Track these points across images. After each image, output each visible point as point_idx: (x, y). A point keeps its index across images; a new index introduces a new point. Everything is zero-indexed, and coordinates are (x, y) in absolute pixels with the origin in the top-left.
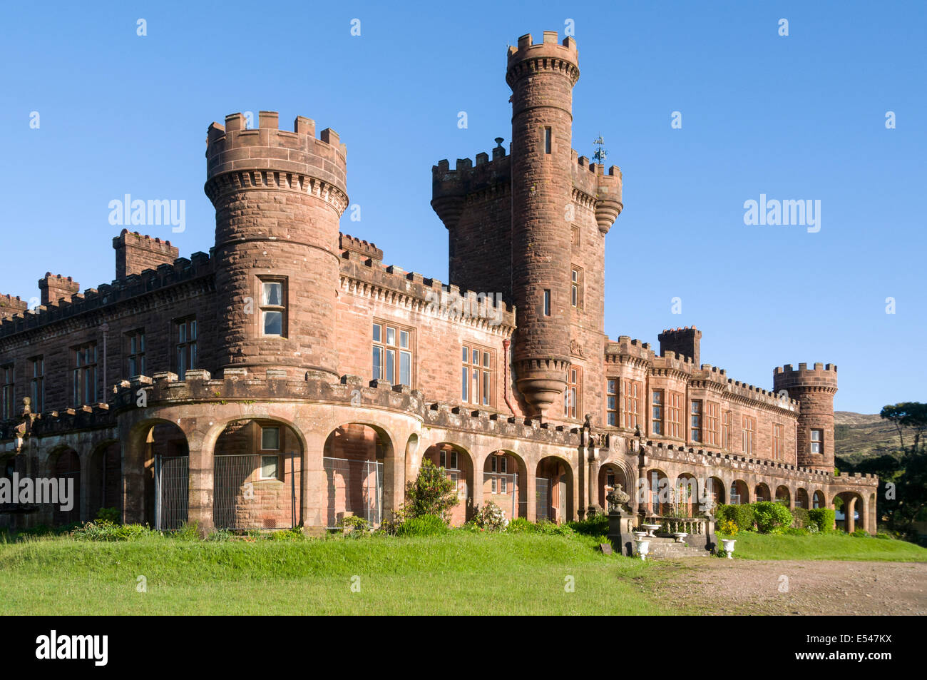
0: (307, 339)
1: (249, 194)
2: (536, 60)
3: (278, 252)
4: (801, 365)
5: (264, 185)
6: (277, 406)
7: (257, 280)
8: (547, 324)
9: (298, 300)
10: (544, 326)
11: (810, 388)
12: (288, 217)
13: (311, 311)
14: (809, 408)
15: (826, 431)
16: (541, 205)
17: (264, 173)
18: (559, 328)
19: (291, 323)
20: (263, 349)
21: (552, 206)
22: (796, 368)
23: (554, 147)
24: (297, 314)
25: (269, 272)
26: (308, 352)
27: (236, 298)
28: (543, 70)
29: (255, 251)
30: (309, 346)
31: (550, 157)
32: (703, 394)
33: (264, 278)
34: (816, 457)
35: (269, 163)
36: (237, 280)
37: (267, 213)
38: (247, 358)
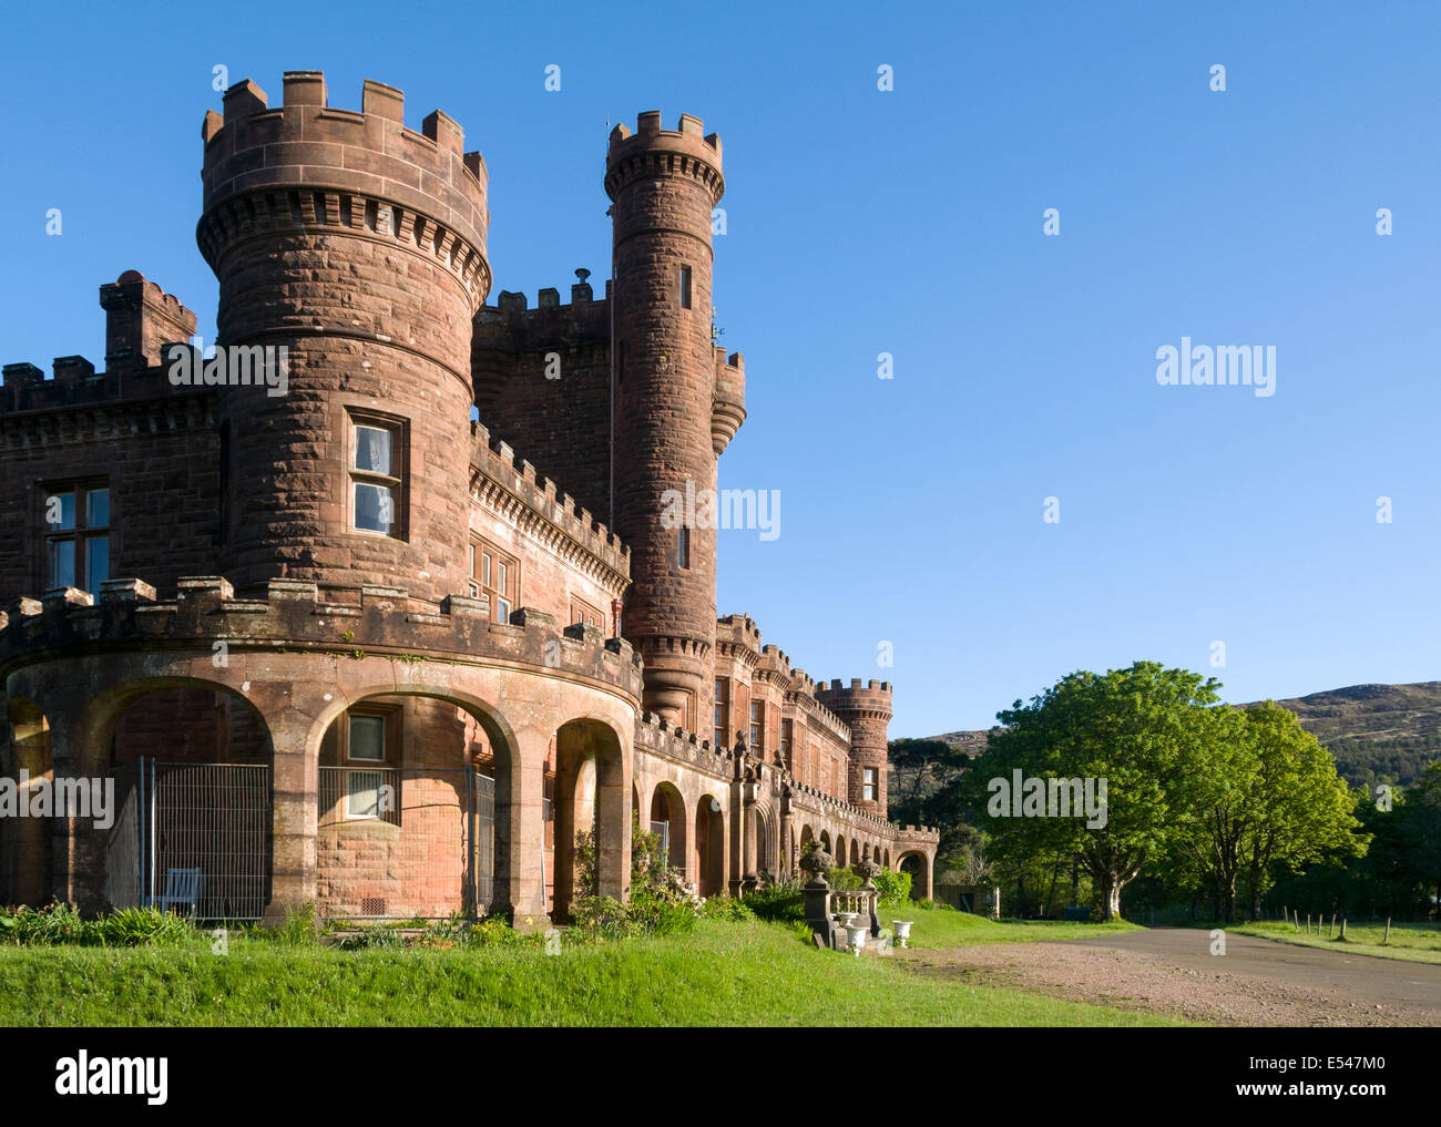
0: (440, 549)
1: (332, 241)
2: (671, 155)
3: (390, 367)
4: (854, 681)
5: (367, 229)
6: (466, 671)
7: (346, 418)
8: (683, 581)
9: (427, 470)
10: (679, 583)
11: (864, 712)
12: (411, 303)
13: (446, 496)
14: (862, 739)
15: (881, 770)
16: (676, 388)
17: (373, 205)
18: (701, 590)
19: (413, 512)
20: (359, 558)
21: (692, 393)
22: (846, 685)
23: (695, 300)
24: (424, 497)
25: (374, 404)
26: (442, 574)
27: (296, 447)
28: (680, 175)
29: (344, 357)
30: (443, 564)
31: (689, 314)
32: (794, 712)
33: (358, 415)
34: (870, 804)
35: (383, 186)
36: (300, 410)
37: (373, 287)
38: (325, 571)
